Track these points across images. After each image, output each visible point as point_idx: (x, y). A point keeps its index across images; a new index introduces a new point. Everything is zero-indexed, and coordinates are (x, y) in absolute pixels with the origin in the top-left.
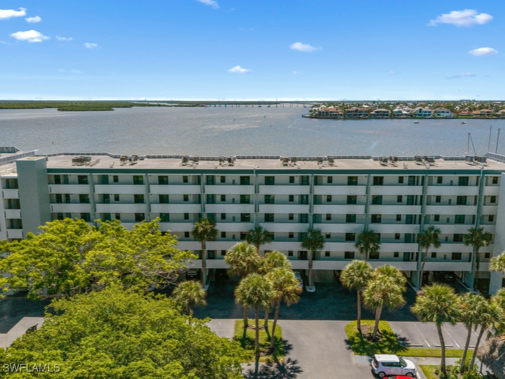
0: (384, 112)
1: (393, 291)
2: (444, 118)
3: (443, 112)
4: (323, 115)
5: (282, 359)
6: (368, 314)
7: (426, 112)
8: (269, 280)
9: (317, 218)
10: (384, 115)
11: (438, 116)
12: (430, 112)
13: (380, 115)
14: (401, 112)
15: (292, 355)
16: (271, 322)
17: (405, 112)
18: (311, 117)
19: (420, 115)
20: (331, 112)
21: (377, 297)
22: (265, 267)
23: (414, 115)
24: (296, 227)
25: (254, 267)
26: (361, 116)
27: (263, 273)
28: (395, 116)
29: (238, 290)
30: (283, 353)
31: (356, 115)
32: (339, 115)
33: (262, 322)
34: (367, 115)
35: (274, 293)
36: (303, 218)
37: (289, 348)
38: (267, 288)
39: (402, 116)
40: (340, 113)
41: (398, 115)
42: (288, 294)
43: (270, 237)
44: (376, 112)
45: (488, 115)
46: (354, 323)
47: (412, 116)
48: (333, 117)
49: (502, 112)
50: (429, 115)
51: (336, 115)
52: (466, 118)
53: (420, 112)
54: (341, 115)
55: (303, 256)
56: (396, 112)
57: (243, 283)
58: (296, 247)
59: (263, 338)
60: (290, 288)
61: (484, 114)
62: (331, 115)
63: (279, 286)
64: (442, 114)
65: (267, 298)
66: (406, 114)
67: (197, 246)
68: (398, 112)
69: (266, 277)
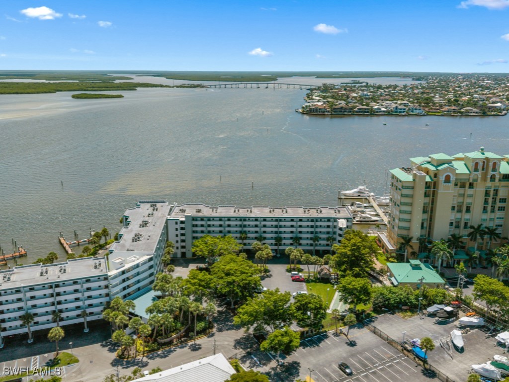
0: (365, 109)
1: (298, 255)
2: (416, 115)
3: (416, 109)
4: (313, 111)
5: (267, 274)
6: (293, 263)
7: (401, 109)
8: (264, 253)
9: (281, 232)
10: (365, 112)
11: (411, 113)
12: (404, 109)
13: (362, 112)
14: (380, 109)
15: (270, 273)
16: (265, 265)
17: (383, 109)
18: (303, 113)
19: (396, 112)
20: (320, 109)
21: (293, 257)
22: (263, 249)
23: (391, 112)
24: (274, 235)
25: (260, 249)
26: (345, 113)
27: (263, 251)
28: (374, 112)
29: (256, 255)
30: (268, 272)
31: (341, 111)
32: (326, 111)
33: (262, 265)
34: (350, 112)
35: (266, 256)
36: (276, 232)
37: (270, 271)
38: (264, 255)
39: (380, 113)
40: (328, 110)
41: (377, 112)
42: (269, 256)
43: (265, 238)
44: (358, 109)
45: (454, 112)
46: (289, 265)
47: (389, 113)
48: (321, 113)
49: (466, 110)
50: (404, 112)
51: (324, 112)
52: (435, 115)
53: (396, 109)
54: (329, 111)
55: (276, 245)
56: (376, 109)
57: (257, 253)
58: (273, 242)
59: (262, 269)
60: (270, 255)
61: (451, 111)
62: (319, 112)
63: (267, 254)
64: (415, 111)
65: (263, 257)
66: (384, 111)
67: (240, 241)
68: (378, 109)
69: (263, 252)
